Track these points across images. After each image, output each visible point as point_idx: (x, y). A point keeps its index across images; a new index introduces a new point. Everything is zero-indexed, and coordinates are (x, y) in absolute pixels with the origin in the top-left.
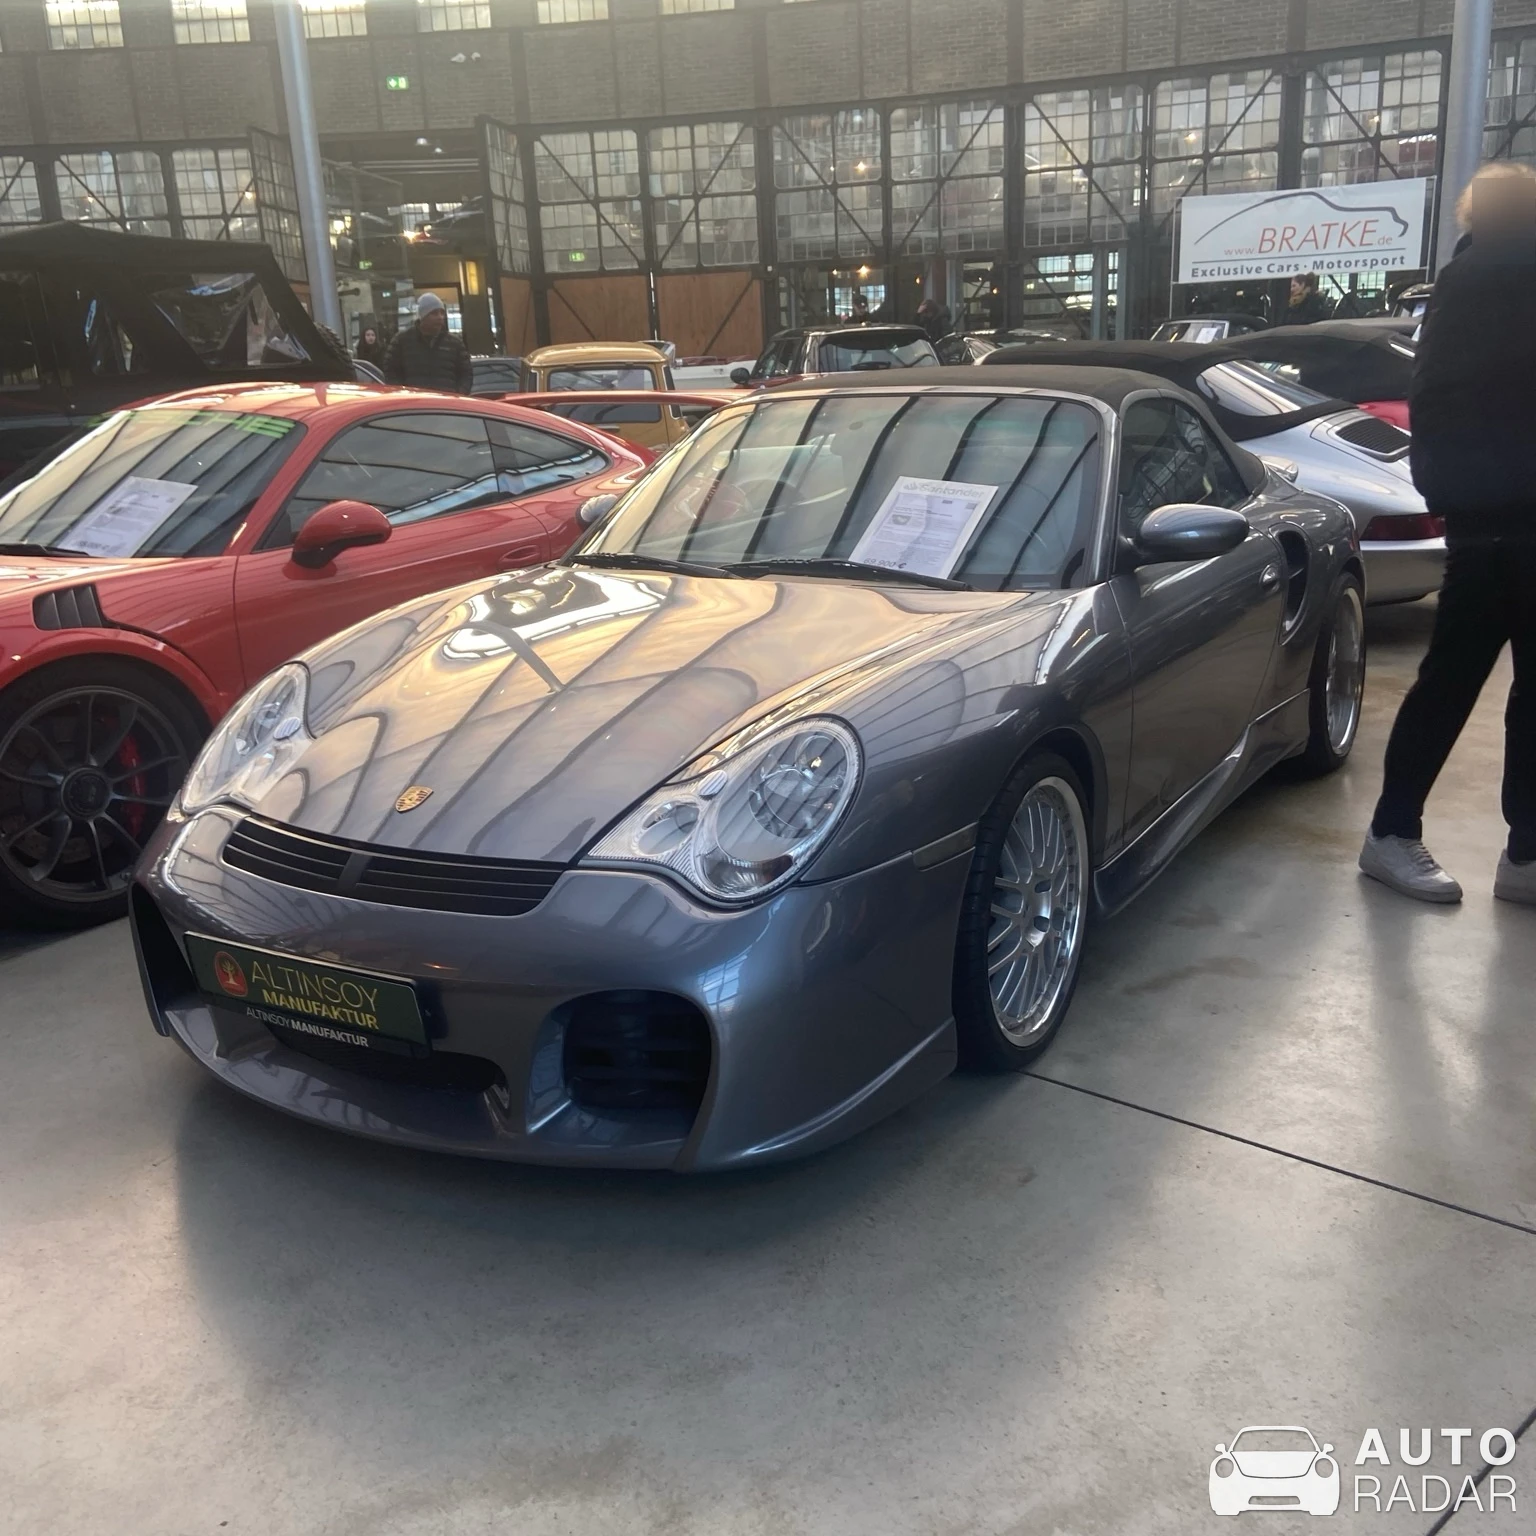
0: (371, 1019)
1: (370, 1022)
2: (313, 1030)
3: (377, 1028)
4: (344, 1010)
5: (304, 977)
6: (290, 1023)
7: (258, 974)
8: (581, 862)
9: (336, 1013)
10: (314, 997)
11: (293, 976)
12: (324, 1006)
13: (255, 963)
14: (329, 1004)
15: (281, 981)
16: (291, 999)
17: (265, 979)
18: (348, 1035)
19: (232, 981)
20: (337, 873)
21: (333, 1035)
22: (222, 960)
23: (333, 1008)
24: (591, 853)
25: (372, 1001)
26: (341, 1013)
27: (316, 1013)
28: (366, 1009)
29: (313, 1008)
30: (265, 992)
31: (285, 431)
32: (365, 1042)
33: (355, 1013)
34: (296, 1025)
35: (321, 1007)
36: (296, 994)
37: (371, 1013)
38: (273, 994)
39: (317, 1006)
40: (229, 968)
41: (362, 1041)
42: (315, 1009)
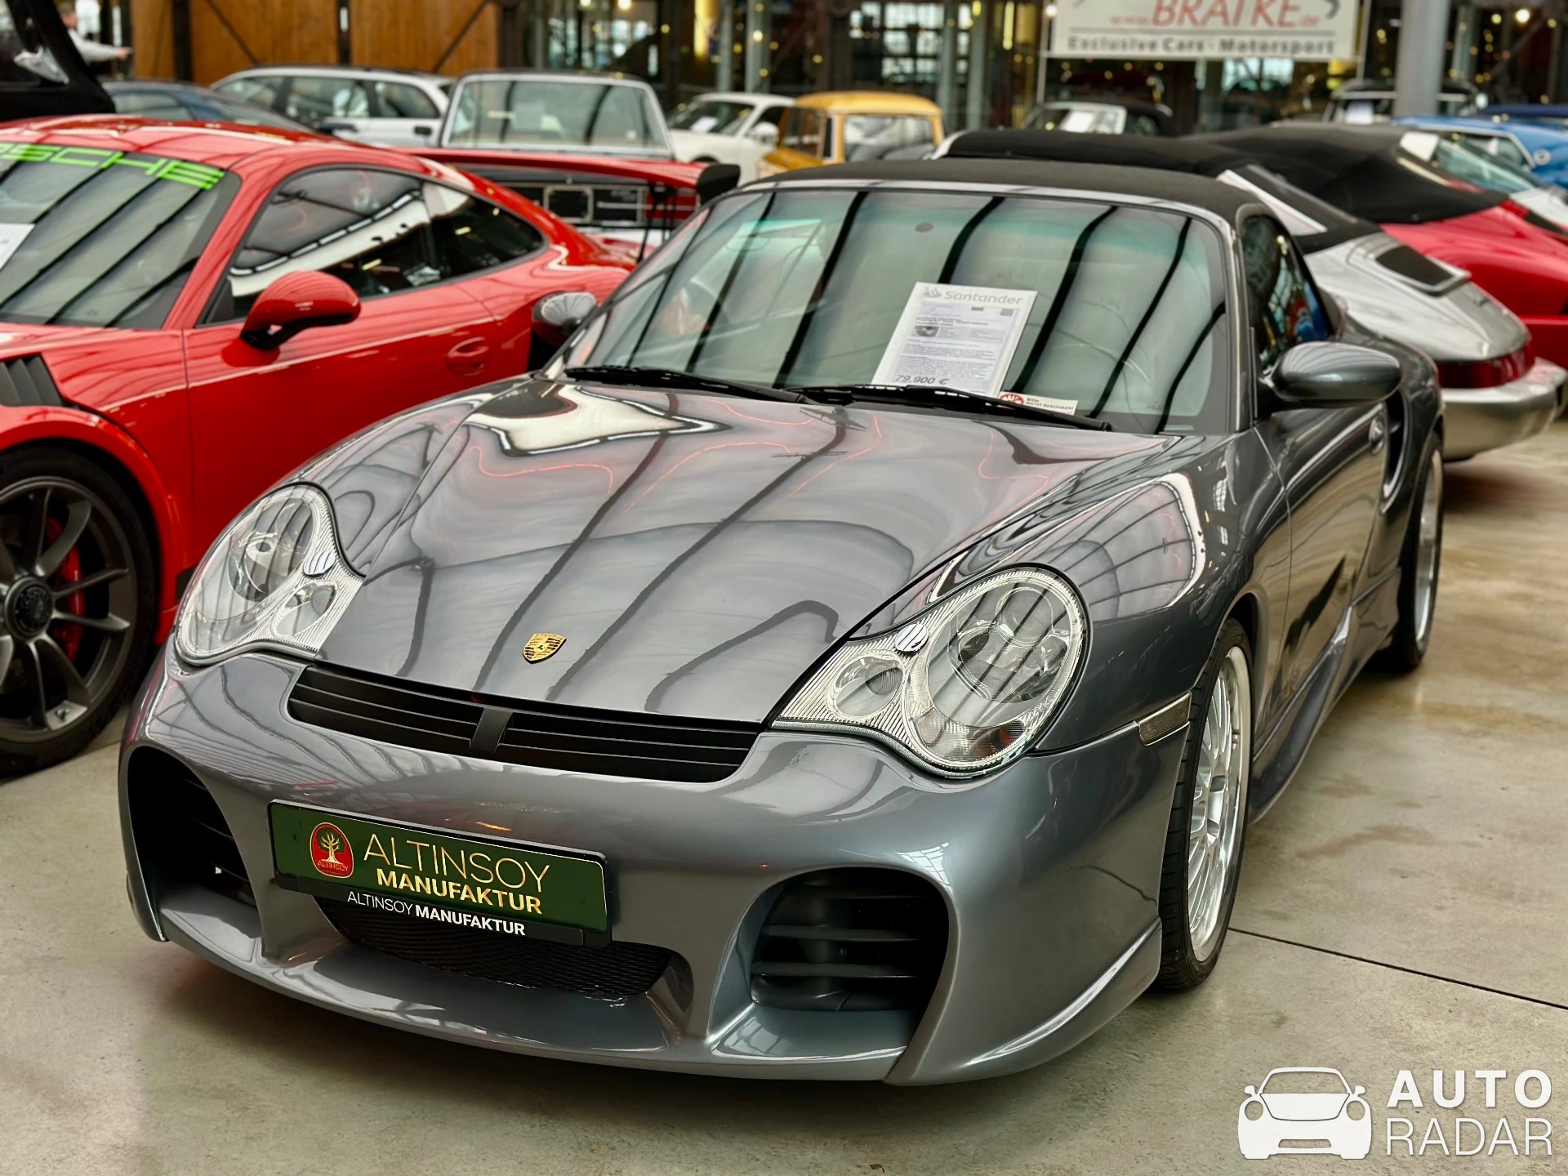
0: (533, 902)
1: (529, 905)
2: (448, 917)
3: (539, 912)
4: (494, 891)
5: (443, 851)
6: (413, 909)
7: (375, 848)
8: (775, 723)
9: (481, 896)
10: (453, 876)
11: (426, 853)
12: (466, 887)
13: (374, 836)
14: (473, 886)
15: (406, 855)
16: (418, 879)
17: (384, 855)
18: (497, 922)
19: (332, 859)
20: (469, 732)
21: (475, 922)
22: (323, 832)
23: (479, 889)
24: (784, 714)
25: (539, 880)
26: (490, 895)
27: (452, 896)
28: (529, 889)
29: (450, 889)
30: (380, 872)
31: (215, 180)
32: (521, 930)
33: (511, 895)
34: (422, 912)
35: (461, 889)
36: (428, 873)
37: (534, 893)
38: (393, 874)
39: (454, 887)
40: (331, 844)
41: (518, 928)
42: (452, 891)
